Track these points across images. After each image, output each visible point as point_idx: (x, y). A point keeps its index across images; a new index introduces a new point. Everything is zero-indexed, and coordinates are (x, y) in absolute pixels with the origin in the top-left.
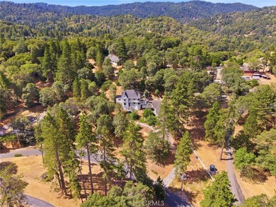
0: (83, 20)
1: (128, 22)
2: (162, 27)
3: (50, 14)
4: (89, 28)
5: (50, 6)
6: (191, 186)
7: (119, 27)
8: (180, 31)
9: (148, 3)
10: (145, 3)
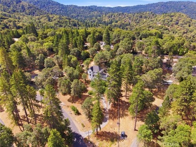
0: (115, 16)
1: (146, 17)
2: (171, 21)
3: (96, 12)
4: (117, 22)
5: (98, 7)
6: (101, 142)
7: (138, 21)
8: (188, 25)
9: (170, 2)
10: (167, 3)
